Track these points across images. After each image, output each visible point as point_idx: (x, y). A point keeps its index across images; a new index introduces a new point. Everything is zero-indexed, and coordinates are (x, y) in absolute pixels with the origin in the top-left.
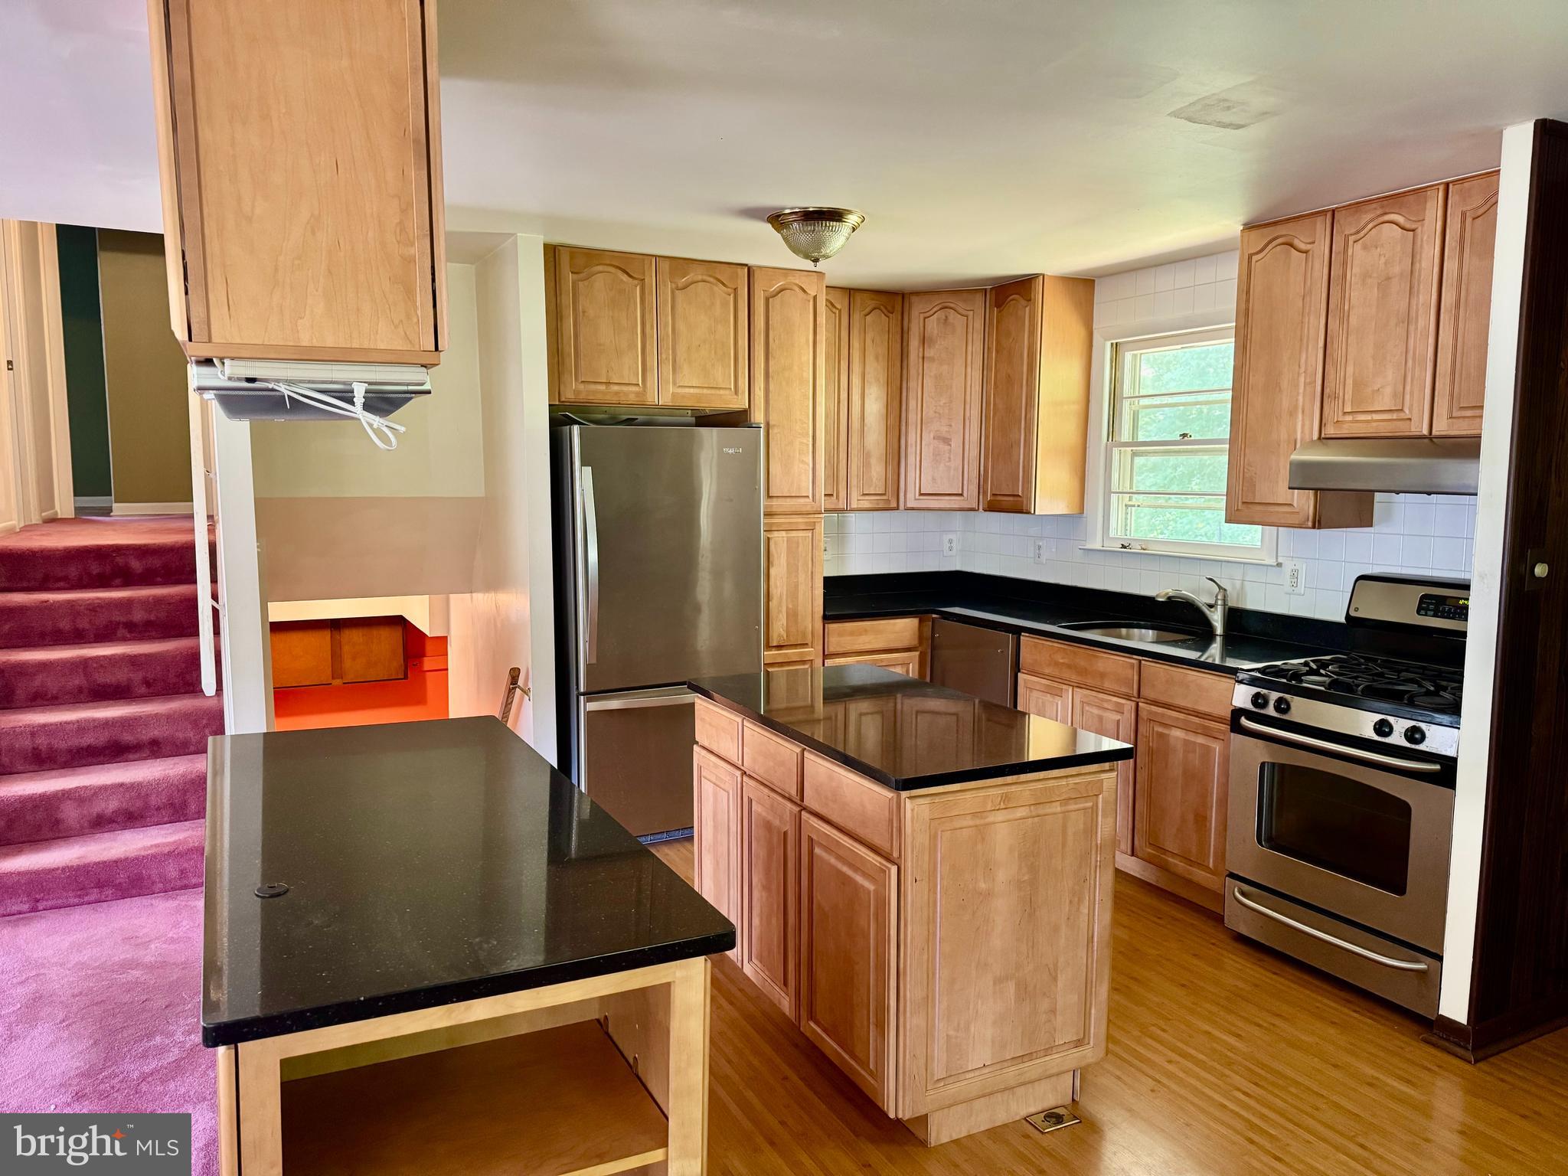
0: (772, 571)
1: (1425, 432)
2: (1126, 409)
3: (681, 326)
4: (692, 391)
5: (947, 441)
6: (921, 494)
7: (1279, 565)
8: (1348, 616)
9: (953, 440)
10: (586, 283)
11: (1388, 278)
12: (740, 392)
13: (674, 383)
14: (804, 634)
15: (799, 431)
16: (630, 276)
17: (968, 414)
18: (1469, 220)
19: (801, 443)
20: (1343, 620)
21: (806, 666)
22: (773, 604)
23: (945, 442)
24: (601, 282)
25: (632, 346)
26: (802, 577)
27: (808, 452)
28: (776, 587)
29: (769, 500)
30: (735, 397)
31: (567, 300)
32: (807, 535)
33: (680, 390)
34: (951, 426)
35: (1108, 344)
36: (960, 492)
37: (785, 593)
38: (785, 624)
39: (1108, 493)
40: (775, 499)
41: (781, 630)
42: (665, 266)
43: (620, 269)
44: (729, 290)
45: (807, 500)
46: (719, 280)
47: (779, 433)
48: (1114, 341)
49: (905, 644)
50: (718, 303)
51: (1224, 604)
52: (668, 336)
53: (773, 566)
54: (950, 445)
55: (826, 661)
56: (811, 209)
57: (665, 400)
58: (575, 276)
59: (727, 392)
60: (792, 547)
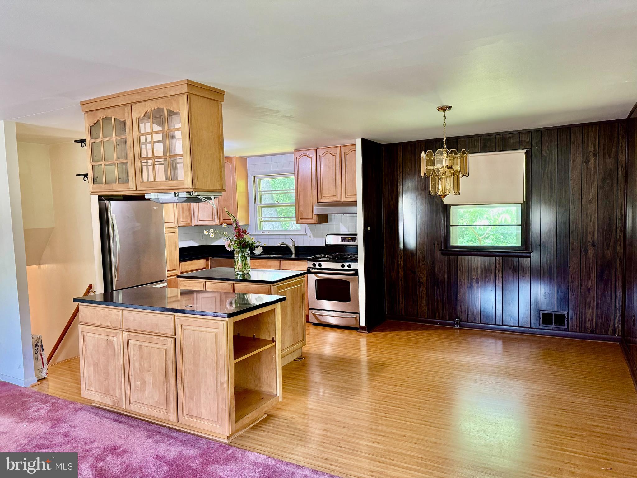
1: (341, 201)
2: (258, 194)
6: (200, 220)
7: (307, 234)
8: (326, 245)
11: (330, 166)
14: (175, 266)
18: (346, 155)
20: (325, 246)
26: (173, 248)
32: (173, 234)
35: (253, 176)
36: (212, 219)
39: (255, 218)
41: (168, 265)
45: (173, 223)
51: (294, 245)
60: (170, 238)
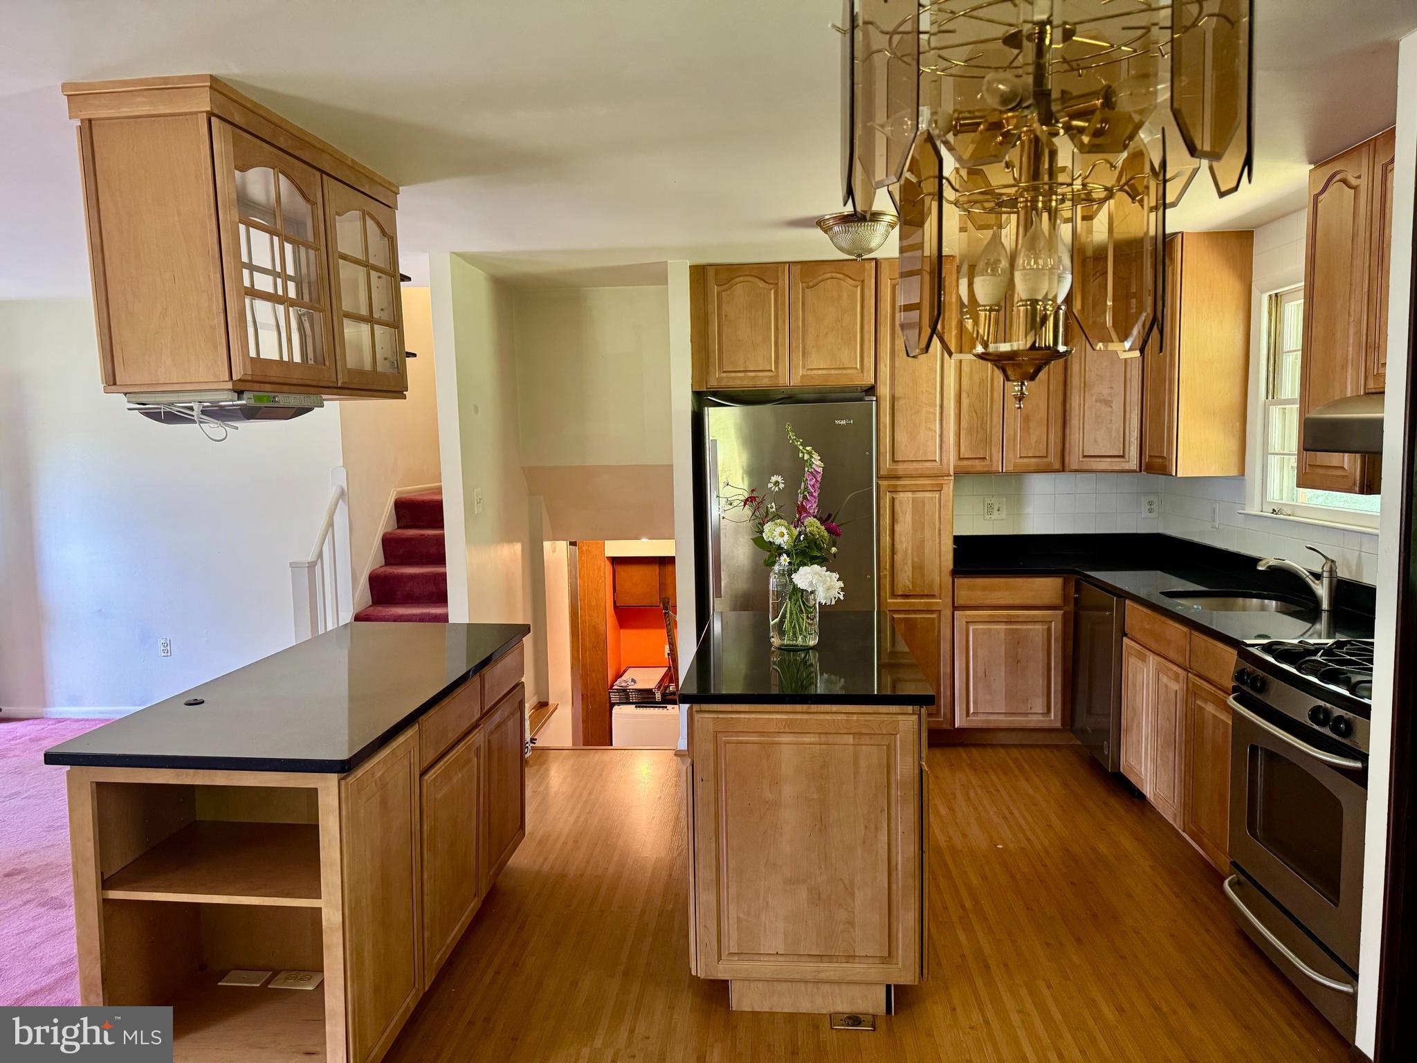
0: (898, 528)
2: (1288, 365)
3: (810, 318)
4: (820, 372)
5: (1108, 403)
6: (1084, 457)
9: (1114, 402)
10: (728, 292)
12: (865, 370)
13: (804, 367)
14: (931, 586)
15: (926, 402)
16: (766, 282)
17: (1128, 377)
19: (928, 412)
21: (934, 616)
22: (898, 558)
23: (1106, 404)
24: (740, 291)
25: (767, 339)
26: (927, 534)
27: (935, 420)
28: (901, 542)
29: (895, 464)
30: (862, 375)
31: (713, 307)
32: (934, 495)
33: (809, 373)
34: (1112, 388)
35: (1268, 296)
36: (1122, 454)
37: (910, 548)
38: (911, 576)
39: (1266, 454)
40: (900, 464)
41: (907, 581)
42: (796, 270)
43: (758, 277)
44: (857, 282)
45: (934, 463)
46: (847, 276)
47: (904, 404)
48: (1273, 292)
49: (1046, 601)
50: (845, 295)
51: (1330, 576)
52: (798, 327)
53: (898, 522)
54: (1111, 407)
55: (956, 612)
56: (846, 214)
57: (796, 381)
58: (721, 288)
59: (853, 371)
60: (918, 507)
